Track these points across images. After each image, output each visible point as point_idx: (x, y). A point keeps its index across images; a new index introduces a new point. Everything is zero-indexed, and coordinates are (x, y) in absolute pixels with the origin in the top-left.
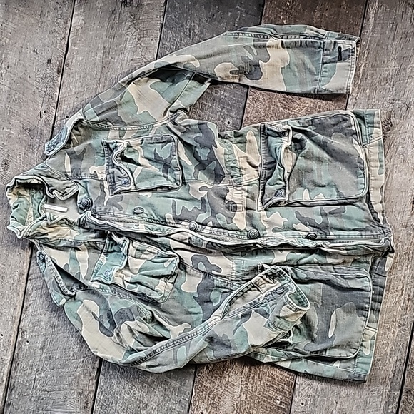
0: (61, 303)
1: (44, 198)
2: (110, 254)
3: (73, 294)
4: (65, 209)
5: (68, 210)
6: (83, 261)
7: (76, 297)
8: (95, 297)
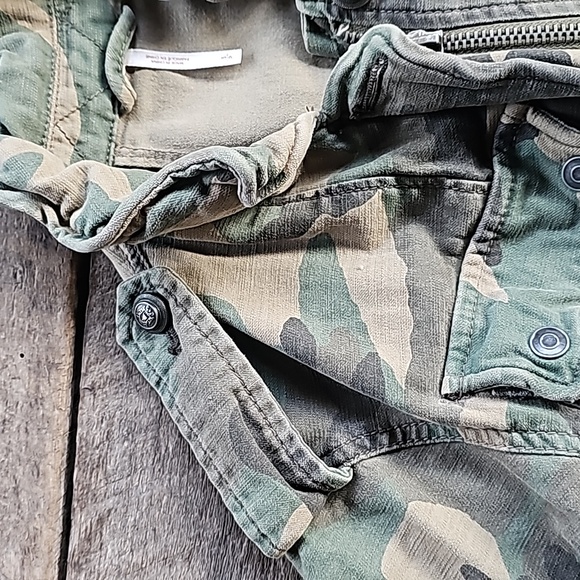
0: (287, 537)
1: (122, 21)
2: (507, 249)
3: (344, 475)
4: (234, 57)
5: (248, 59)
6: (382, 294)
7: (360, 495)
8: (462, 482)
